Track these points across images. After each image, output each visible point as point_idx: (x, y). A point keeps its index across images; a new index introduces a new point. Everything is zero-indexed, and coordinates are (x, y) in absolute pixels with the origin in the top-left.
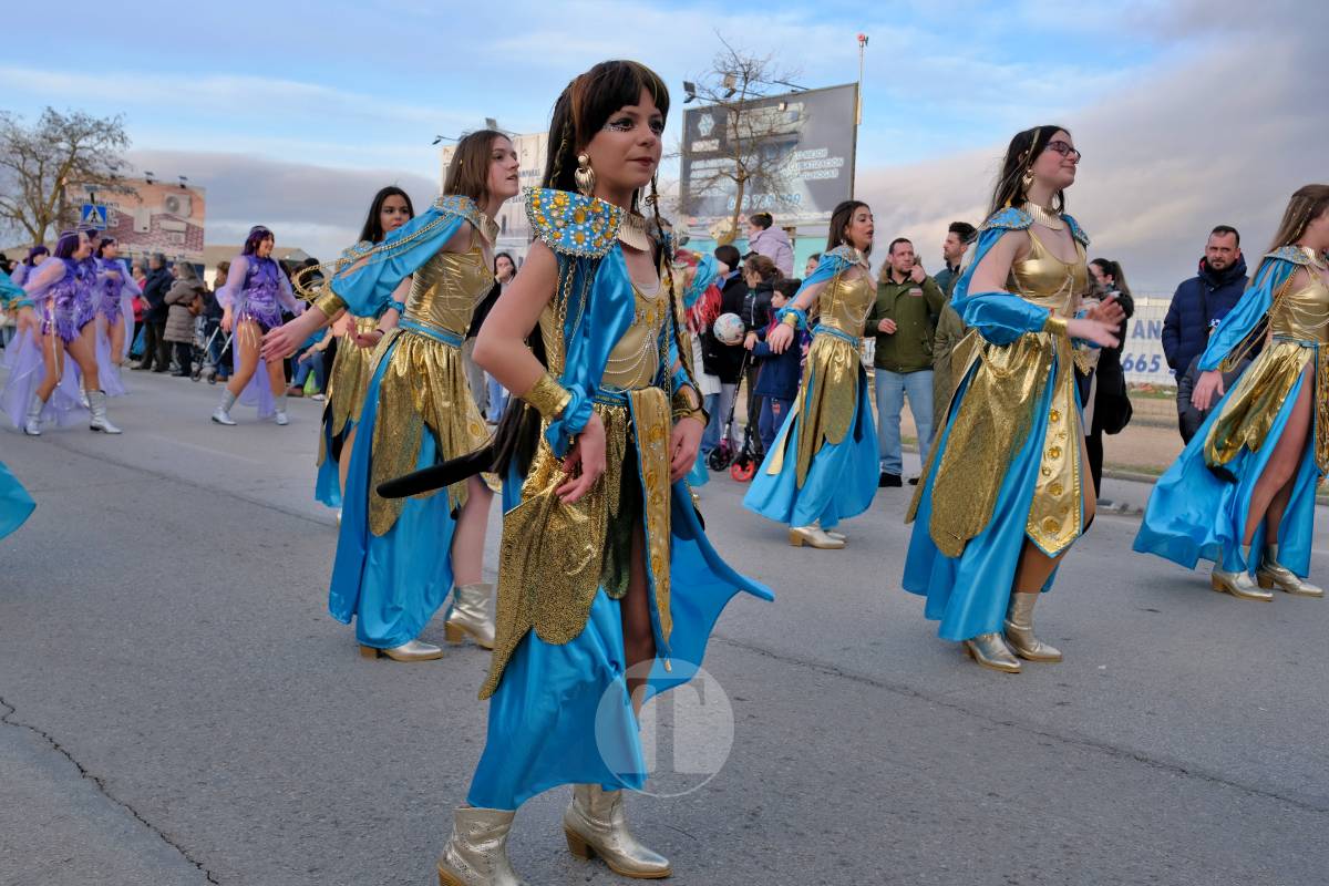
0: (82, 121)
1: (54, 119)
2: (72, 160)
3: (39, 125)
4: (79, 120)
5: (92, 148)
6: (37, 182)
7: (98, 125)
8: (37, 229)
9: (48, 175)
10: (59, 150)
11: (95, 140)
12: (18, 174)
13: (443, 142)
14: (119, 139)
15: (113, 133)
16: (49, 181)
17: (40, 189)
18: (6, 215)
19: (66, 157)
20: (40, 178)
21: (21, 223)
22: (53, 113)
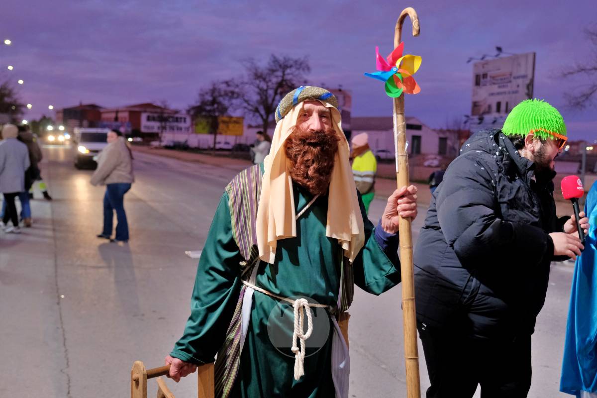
0: (289, 60)
1: (275, 61)
2: (283, 80)
3: (269, 64)
4: (286, 60)
5: (292, 74)
6: (265, 93)
7: (296, 62)
8: (265, 117)
9: (271, 89)
10: (277, 77)
11: (293, 69)
12: (257, 90)
13: (473, 62)
14: (306, 69)
15: (303, 65)
16: (271, 92)
17: (266, 96)
18: (251, 110)
19: (280, 79)
20: (266, 90)
21: (257, 114)
22: (274, 57)
